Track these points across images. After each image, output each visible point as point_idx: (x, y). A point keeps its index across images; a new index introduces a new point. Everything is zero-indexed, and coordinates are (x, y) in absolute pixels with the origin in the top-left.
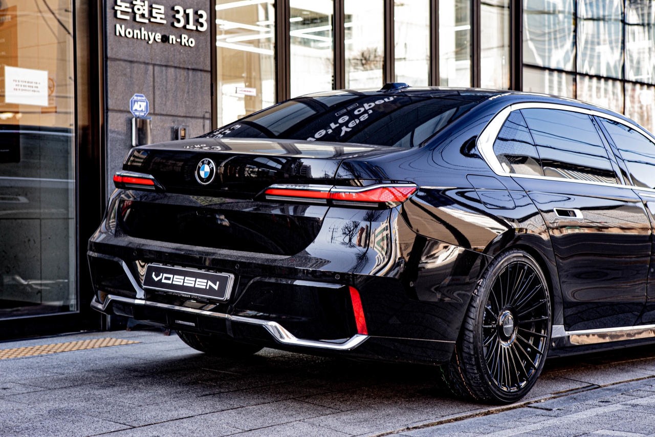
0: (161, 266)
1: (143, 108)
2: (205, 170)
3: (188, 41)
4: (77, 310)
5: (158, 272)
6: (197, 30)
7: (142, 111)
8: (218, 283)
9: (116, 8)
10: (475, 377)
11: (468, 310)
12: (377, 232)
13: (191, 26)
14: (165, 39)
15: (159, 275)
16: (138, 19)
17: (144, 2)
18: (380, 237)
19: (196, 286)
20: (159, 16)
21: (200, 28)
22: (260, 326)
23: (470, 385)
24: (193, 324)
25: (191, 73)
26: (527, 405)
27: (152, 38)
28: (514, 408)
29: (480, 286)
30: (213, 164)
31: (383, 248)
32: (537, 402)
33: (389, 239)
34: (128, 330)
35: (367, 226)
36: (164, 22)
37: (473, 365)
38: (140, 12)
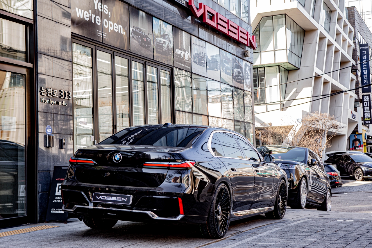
0: (99, 193)
1: (50, 131)
2: (118, 157)
3: (65, 104)
4: (26, 215)
5: (99, 196)
6: (68, 99)
7: (50, 132)
8: (126, 198)
9: (42, 91)
10: (213, 229)
11: (211, 205)
12: (184, 178)
13: (66, 98)
14: (58, 103)
15: (100, 197)
16: (49, 95)
17: (51, 89)
18: (185, 180)
19: (117, 200)
20: (56, 94)
21: (69, 98)
22: (145, 213)
23: (210, 232)
24: (115, 214)
25: (66, 116)
26: (225, 238)
27: (53, 103)
28: (223, 240)
29: (214, 196)
30: (120, 155)
31: (186, 183)
32: (228, 237)
33: (188, 180)
34: (46, 222)
35: (180, 177)
36: (57, 96)
37: (212, 224)
38: (49, 93)
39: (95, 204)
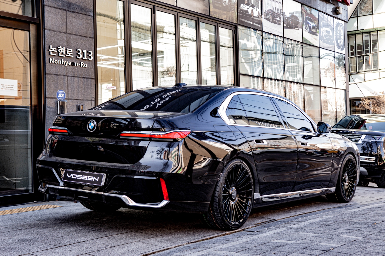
0: (71, 170)
1: (63, 96)
2: (91, 125)
3: (84, 65)
4: (32, 192)
5: (70, 173)
6: (88, 60)
7: (62, 98)
8: (98, 178)
9: (50, 50)
10: (219, 218)
11: (216, 188)
12: (172, 152)
13: (85, 58)
14: (73, 64)
15: (70, 175)
16: (60, 55)
17: (63, 47)
18: (174, 155)
19: (88, 179)
20: (70, 54)
22: (119, 198)
23: (217, 222)
24: (87, 198)
25: (85, 79)
26: (243, 230)
27: (67, 64)
28: (237, 232)
29: (221, 176)
30: (95, 122)
32: (247, 228)
33: (178, 155)
34: (57, 201)
35: (168, 150)
36: (73, 56)
37: (218, 213)
38: (61, 52)
39: (66, 184)
